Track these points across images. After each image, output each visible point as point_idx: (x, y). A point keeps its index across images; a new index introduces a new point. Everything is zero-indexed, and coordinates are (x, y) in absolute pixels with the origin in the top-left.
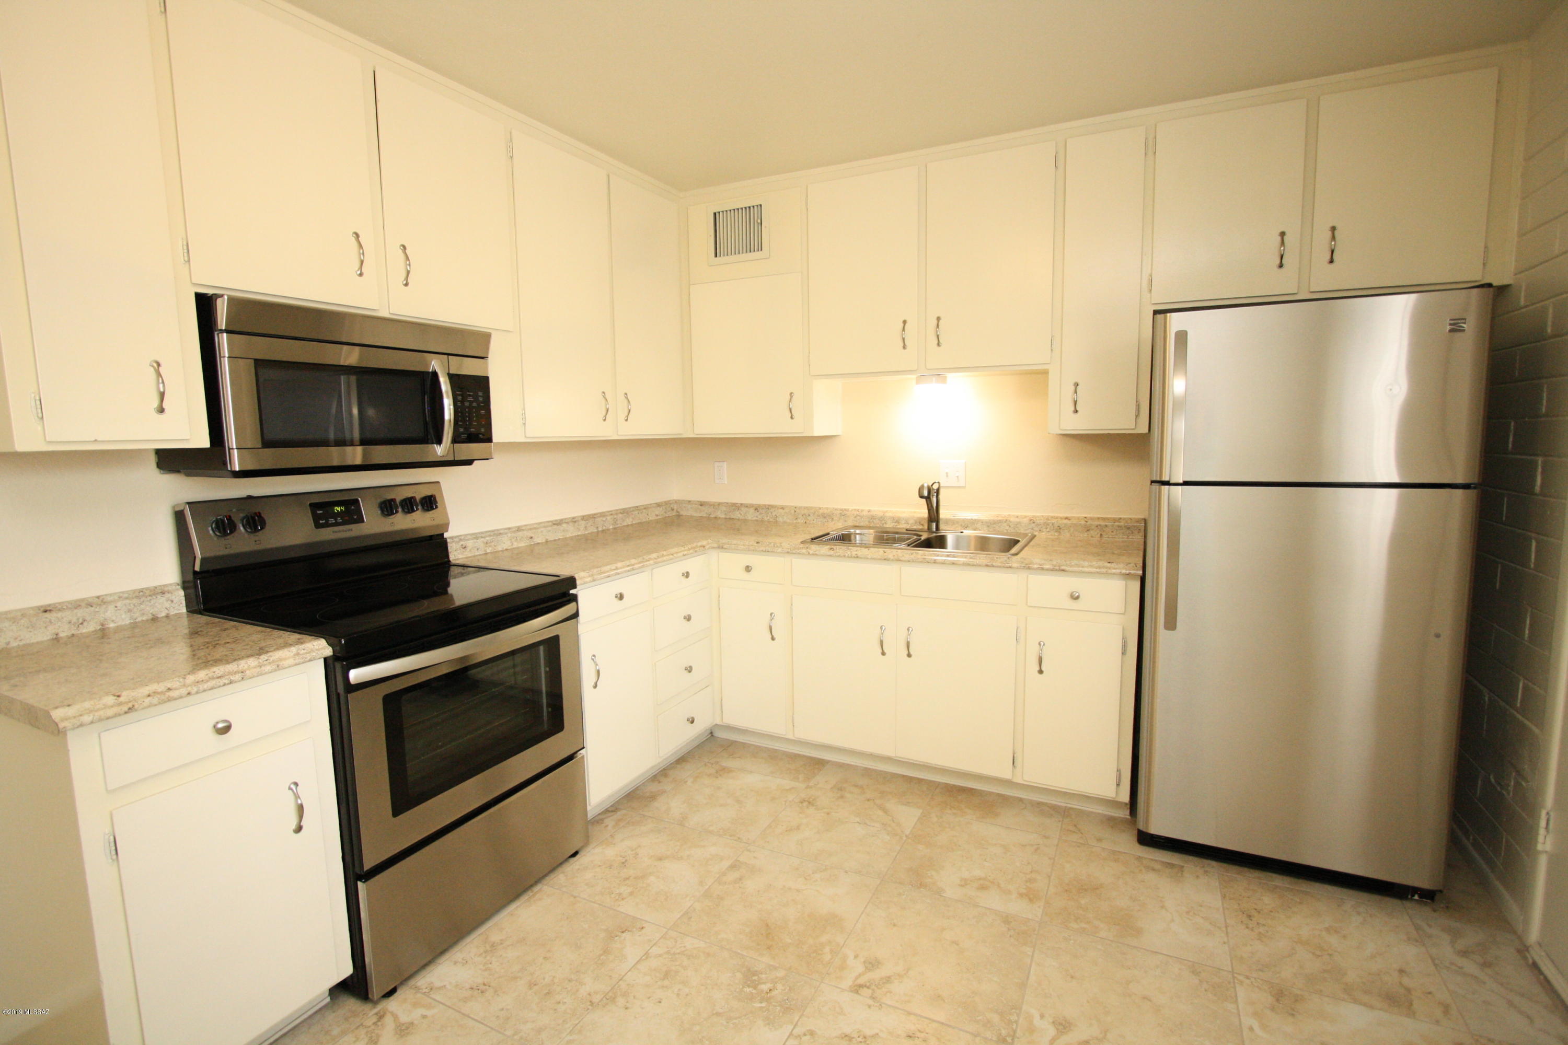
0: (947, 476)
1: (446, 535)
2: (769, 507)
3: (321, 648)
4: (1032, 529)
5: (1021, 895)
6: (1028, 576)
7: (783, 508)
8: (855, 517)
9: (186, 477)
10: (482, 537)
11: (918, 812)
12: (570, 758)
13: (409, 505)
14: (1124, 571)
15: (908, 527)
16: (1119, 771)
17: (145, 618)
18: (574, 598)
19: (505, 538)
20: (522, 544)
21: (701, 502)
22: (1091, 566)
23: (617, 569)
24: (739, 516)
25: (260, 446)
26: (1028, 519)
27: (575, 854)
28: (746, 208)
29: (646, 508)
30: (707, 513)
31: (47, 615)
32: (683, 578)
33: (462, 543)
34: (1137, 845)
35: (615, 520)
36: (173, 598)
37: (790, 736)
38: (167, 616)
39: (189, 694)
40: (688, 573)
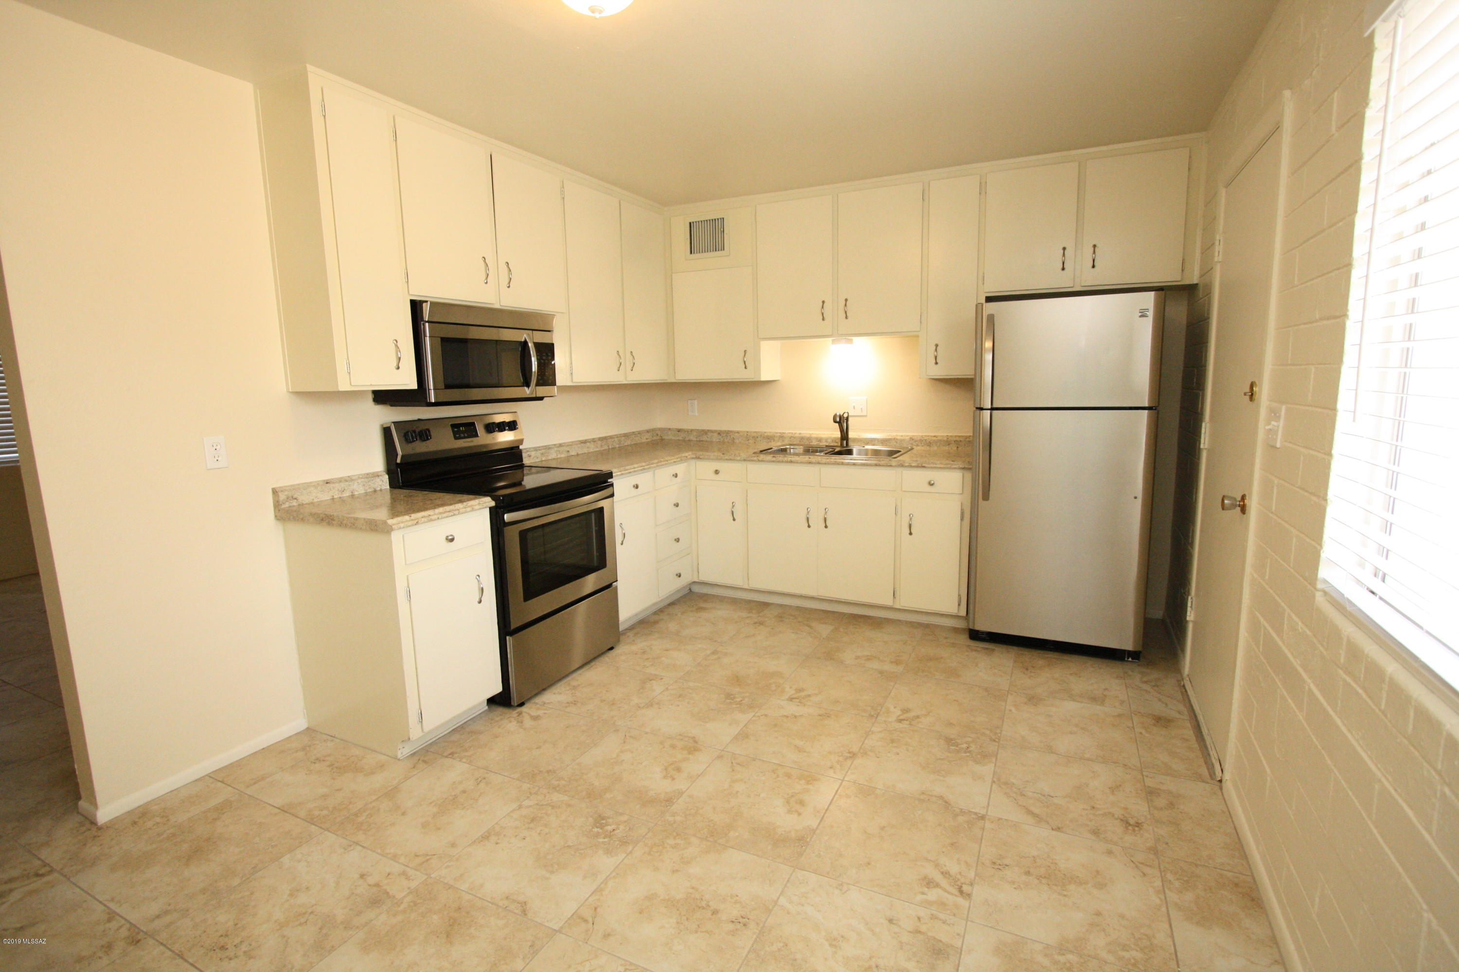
0: (854, 408)
1: (521, 447)
2: (728, 433)
3: (488, 502)
4: (912, 444)
5: (892, 662)
6: (902, 472)
7: (738, 432)
8: (790, 438)
9: (391, 407)
10: (539, 450)
11: (831, 628)
12: (609, 586)
13: (502, 427)
14: (961, 466)
15: (827, 444)
16: (959, 595)
17: (370, 490)
18: (612, 485)
19: (553, 451)
20: (563, 456)
21: (678, 429)
22: (941, 463)
23: (634, 468)
24: (707, 438)
25: (444, 388)
26: (909, 437)
27: (612, 648)
28: (710, 220)
29: (640, 433)
30: (682, 438)
31: (328, 485)
32: (673, 478)
33: (529, 453)
34: (969, 640)
35: (620, 441)
36: (383, 479)
37: (746, 587)
38: (381, 490)
39: (438, 518)
40: (676, 474)
